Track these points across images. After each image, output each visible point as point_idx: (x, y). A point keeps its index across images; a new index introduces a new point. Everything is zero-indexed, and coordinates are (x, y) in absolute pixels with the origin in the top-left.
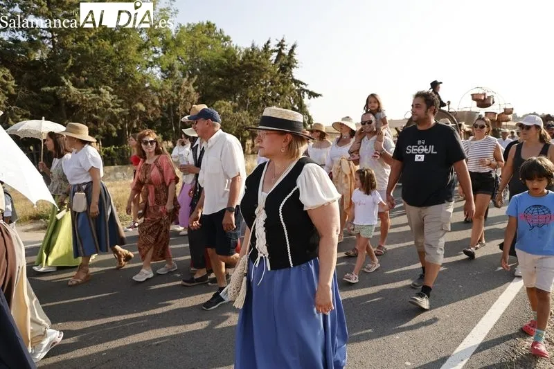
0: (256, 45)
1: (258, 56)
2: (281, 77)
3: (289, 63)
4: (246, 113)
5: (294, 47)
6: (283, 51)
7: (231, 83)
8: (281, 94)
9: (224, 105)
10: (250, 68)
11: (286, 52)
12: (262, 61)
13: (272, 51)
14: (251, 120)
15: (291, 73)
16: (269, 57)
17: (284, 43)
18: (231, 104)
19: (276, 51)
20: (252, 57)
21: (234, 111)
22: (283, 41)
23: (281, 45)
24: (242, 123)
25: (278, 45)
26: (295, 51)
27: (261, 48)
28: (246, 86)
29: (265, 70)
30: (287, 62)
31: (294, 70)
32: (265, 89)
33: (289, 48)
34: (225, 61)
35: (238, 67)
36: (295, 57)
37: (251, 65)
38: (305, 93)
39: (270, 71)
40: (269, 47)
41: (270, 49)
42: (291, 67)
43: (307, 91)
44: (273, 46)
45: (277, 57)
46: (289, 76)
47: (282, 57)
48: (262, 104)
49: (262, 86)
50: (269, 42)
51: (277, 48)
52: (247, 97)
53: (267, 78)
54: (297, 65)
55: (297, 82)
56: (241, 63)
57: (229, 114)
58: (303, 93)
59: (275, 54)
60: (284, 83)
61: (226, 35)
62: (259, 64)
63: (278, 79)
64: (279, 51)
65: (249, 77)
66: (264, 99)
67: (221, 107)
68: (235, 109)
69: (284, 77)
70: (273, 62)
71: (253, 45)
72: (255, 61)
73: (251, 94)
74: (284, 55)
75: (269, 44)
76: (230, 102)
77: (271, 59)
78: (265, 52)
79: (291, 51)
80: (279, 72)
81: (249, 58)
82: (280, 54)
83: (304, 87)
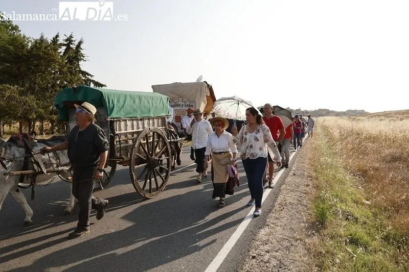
0: (45, 38)
1: (46, 47)
2: (69, 68)
3: (76, 56)
4: (33, 97)
5: (80, 43)
6: (71, 46)
7: (19, 68)
8: (69, 82)
9: (9, 89)
10: (38, 57)
11: (73, 46)
12: (50, 52)
13: (61, 45)
14: (37, 104)
15: (78, 65)
16: (57, 50)
17: (72, 39)
18: (17, 88)
19: (64, 45)
20: (40, 48)
21: (21, 95)
22: (71, 37)
23: (69, 40)
24: (29, 106)
25: (66, 40)
26: (82, 46)
27: (50, 41)
28: (34, 73)
29: (53, 60)
30: (74, 55)
31: (81, 63)
32: (54, 78)
33: (76, 43)
34: (12, 48)
35: (26, 55)
36: (82, 52)
37: (39, 55)
38: (91, 83)
39: (57, 62)
40: (57, 41)
41: (59, 42)
42: (78, 60)
43: (93, 81)
44: (61, 40)
45: (66, 50)
46: (76, 68)
47: (71, 51)
48: (50, 91)
49: (51, 74)
50: (57, 36)
51: (66, 43)
52: (35, 83)
53: (55, 67)
54: (85, 59)
55: (84, 73)
56: (29, 52)
57: (15, 97)
58: (90, 83)
59: (64, 48)
60: (71, 73)
61: (14, 24)
62: (47, 54)
63: (66, 68)
64: (68, 46)
65: (37, 66)
66: (53, 86)
67: (5, 90)
68: (22, 93)
69: (71, 68)
70: (62, 54)
71: (42, 37)
72: (43, 52)
73: (39, 80)
74: (72, 48)
75: (58, 38)
76: (16, 86)
77: (59, 51)
78: (54, 45)
79: (78, 46)
80: (67, 63)
81: (37, 48)
82: (68, 48)
83: (89, 77)
